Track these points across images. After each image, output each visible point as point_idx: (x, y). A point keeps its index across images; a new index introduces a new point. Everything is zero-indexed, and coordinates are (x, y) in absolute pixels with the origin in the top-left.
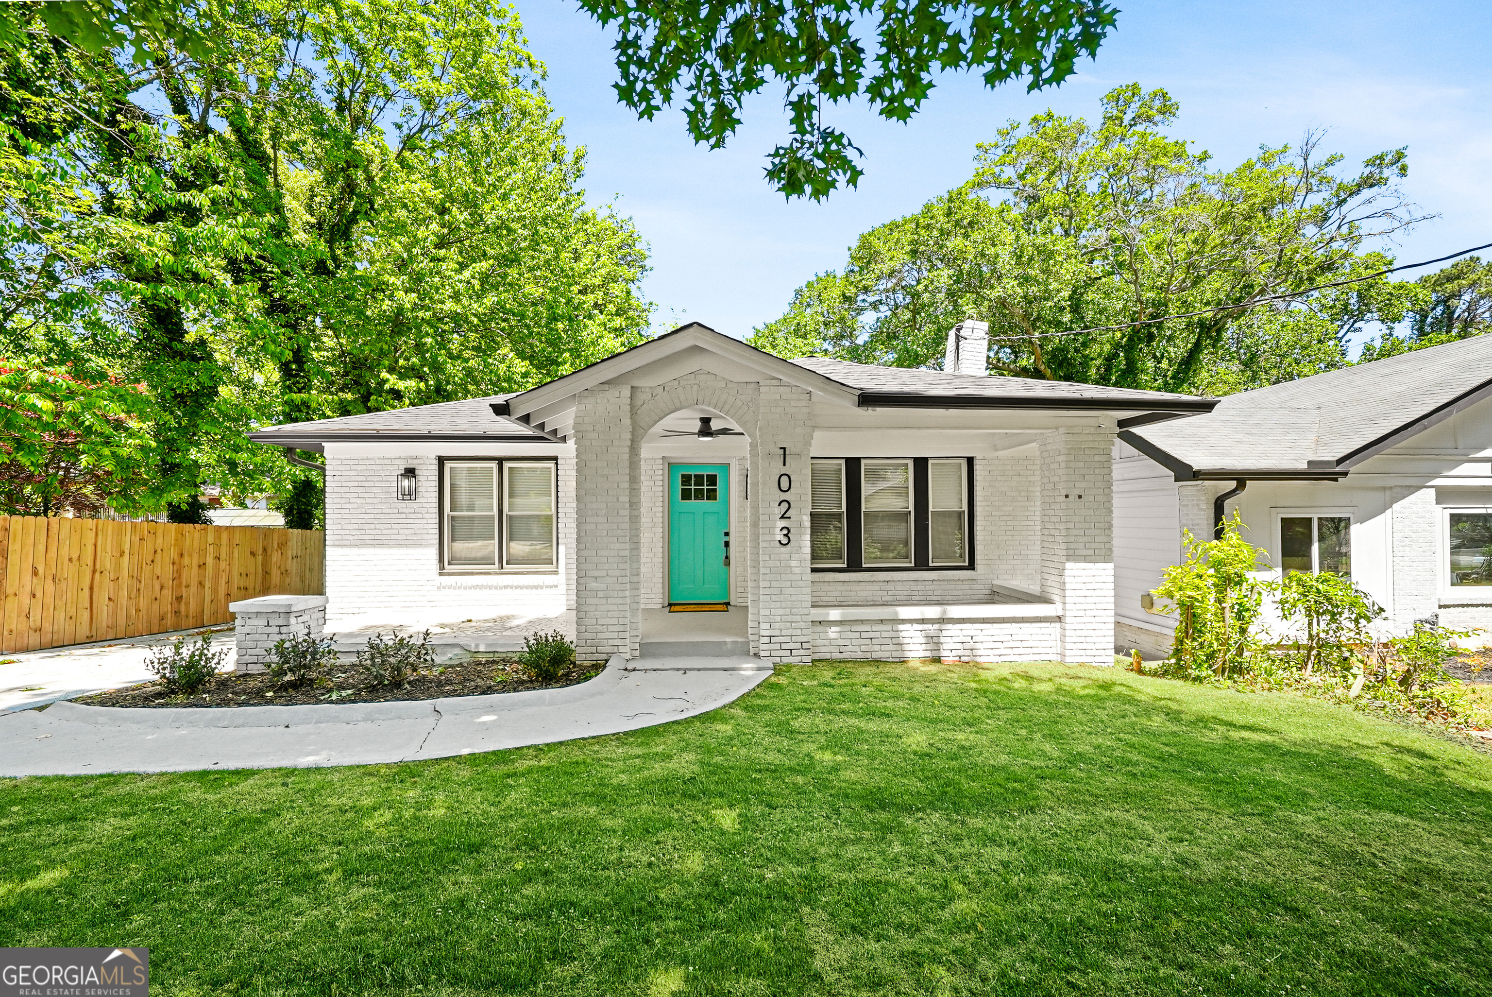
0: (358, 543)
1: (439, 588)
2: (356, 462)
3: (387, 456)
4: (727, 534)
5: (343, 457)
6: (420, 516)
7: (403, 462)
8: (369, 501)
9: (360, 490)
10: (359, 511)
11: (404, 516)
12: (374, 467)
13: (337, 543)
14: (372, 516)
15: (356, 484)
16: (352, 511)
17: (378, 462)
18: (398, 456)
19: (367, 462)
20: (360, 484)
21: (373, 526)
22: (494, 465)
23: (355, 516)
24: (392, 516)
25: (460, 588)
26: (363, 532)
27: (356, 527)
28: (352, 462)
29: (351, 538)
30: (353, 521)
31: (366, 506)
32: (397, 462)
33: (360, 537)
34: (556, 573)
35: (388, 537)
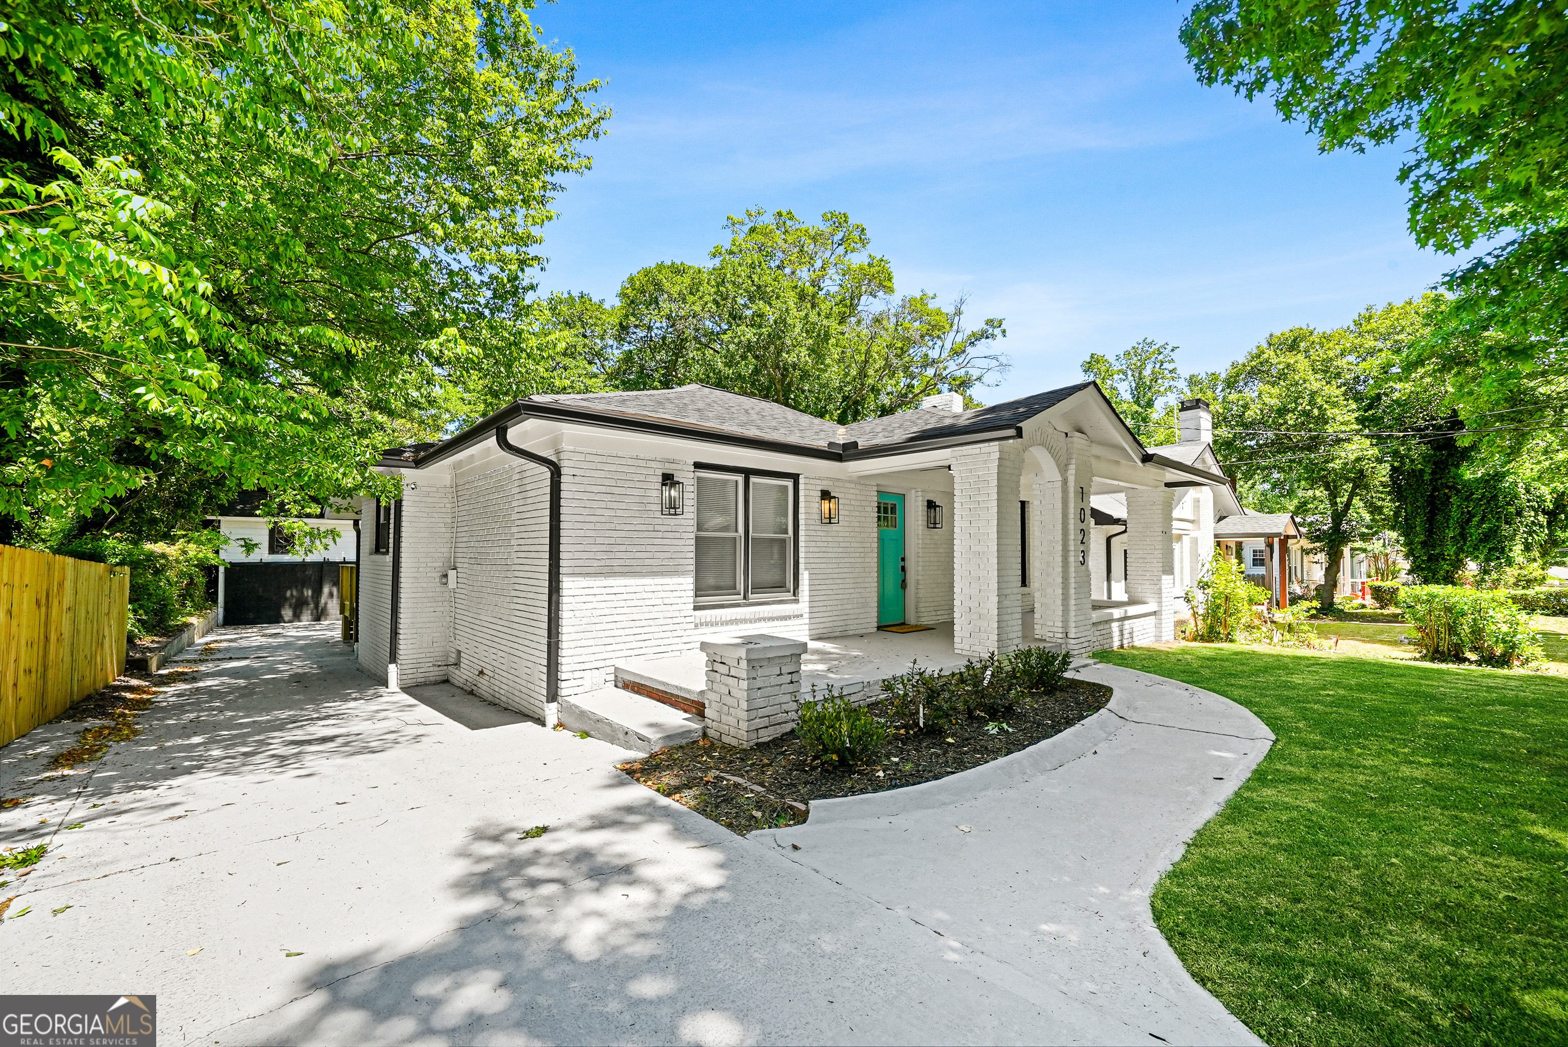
0: (606, 570)
1: (696, 626)
2: (604, 459)
3: (642, 456)
4: (903, 559)
5: (589, 450)
6: (677, 535)
7: (659, 465)
8: (619, 513)
9: (609, 497)
10: (607, 526)
11: (660, 535)
12: (625, 469)
13: (577, 570)
14: (623, 534)
15: (603, 489)
16: (598, 526)
17: (630, 462)
18: (653, 457)
19: (617, 461)
20: (609, 490)
21: (623, 548)
22: (740, 478)
23: (601, 533)
24: (646, 534)
25: (717, 624)
26: (612, 555)
27: (604, 548)
28: (600, 459)
29: (596, 563)
30: (599, 541)
31: (615, 520)
32: (653, 464)
33: (608, 563)
34: (796, 601)
35: (640, 562)
